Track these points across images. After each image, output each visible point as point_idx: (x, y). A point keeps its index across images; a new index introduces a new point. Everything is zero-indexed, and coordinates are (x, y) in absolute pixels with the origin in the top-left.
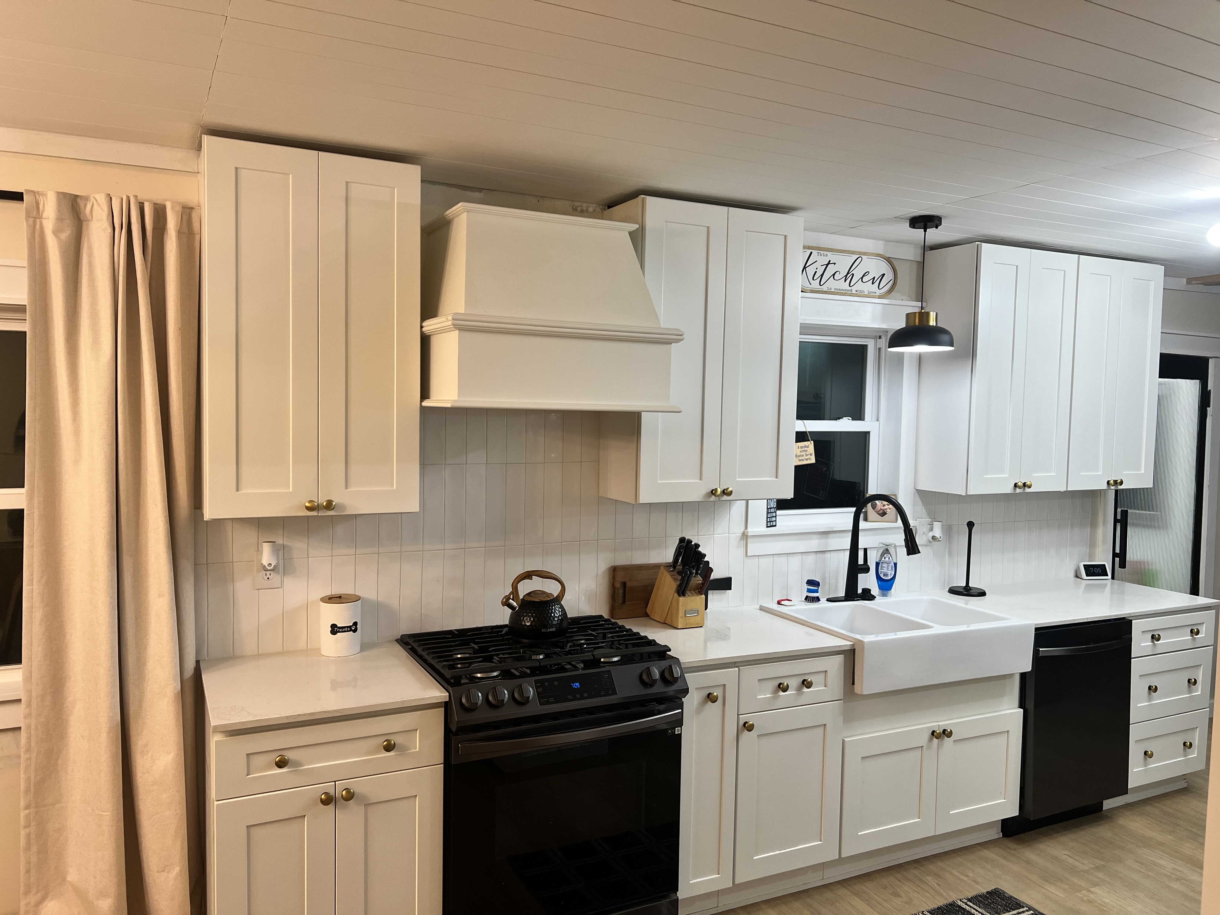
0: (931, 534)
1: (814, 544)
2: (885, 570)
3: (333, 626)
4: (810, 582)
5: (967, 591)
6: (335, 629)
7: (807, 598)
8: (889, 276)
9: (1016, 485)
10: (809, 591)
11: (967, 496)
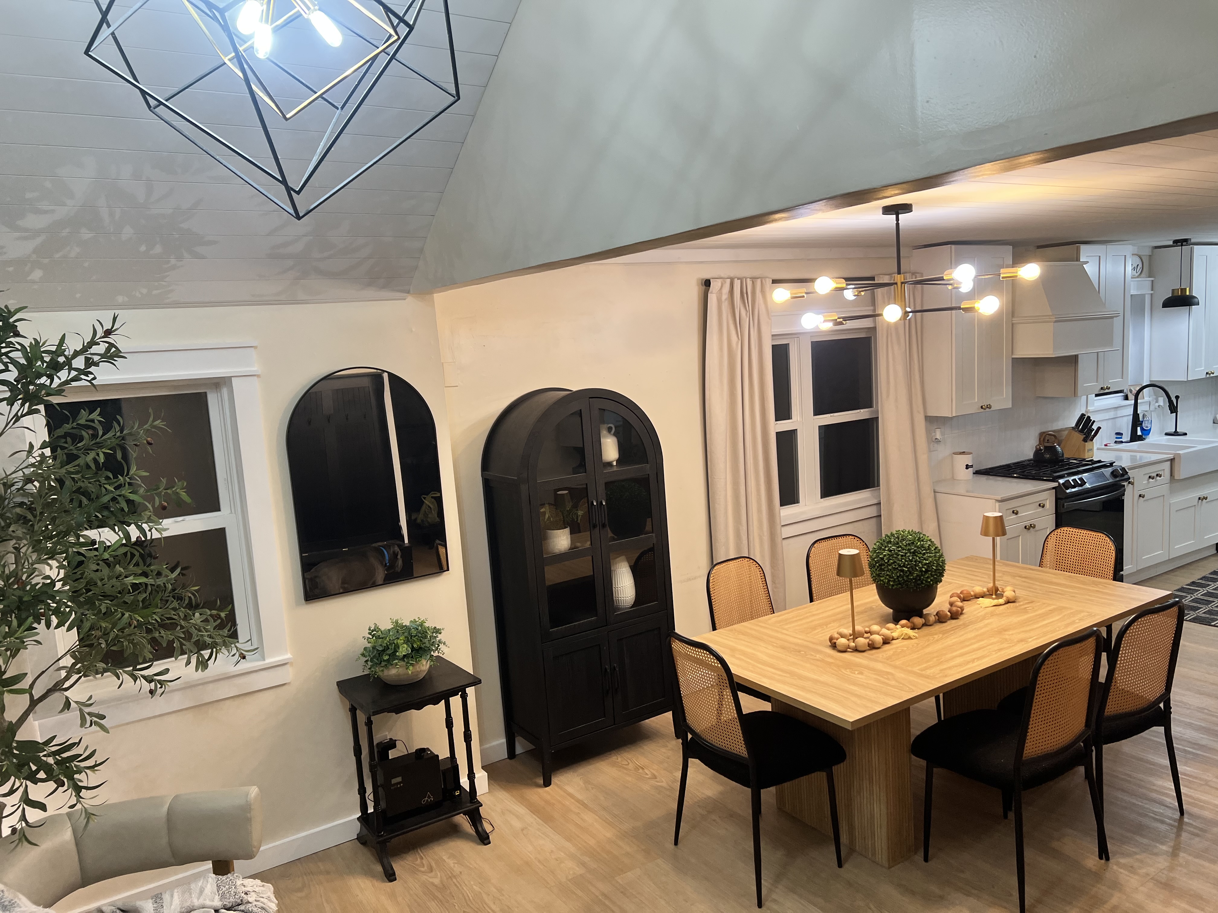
0: (1157, 404)
1: (1111, 414)
2: (1146, 425)
3: (967, 465)
4: (1117, 434)
5: (1176, 433)
6: (967, 467)
7: (1116, 442)
8: (1140, 266)
9: (1207, 373)
10: (1117, 438)
11: (1188, 381)
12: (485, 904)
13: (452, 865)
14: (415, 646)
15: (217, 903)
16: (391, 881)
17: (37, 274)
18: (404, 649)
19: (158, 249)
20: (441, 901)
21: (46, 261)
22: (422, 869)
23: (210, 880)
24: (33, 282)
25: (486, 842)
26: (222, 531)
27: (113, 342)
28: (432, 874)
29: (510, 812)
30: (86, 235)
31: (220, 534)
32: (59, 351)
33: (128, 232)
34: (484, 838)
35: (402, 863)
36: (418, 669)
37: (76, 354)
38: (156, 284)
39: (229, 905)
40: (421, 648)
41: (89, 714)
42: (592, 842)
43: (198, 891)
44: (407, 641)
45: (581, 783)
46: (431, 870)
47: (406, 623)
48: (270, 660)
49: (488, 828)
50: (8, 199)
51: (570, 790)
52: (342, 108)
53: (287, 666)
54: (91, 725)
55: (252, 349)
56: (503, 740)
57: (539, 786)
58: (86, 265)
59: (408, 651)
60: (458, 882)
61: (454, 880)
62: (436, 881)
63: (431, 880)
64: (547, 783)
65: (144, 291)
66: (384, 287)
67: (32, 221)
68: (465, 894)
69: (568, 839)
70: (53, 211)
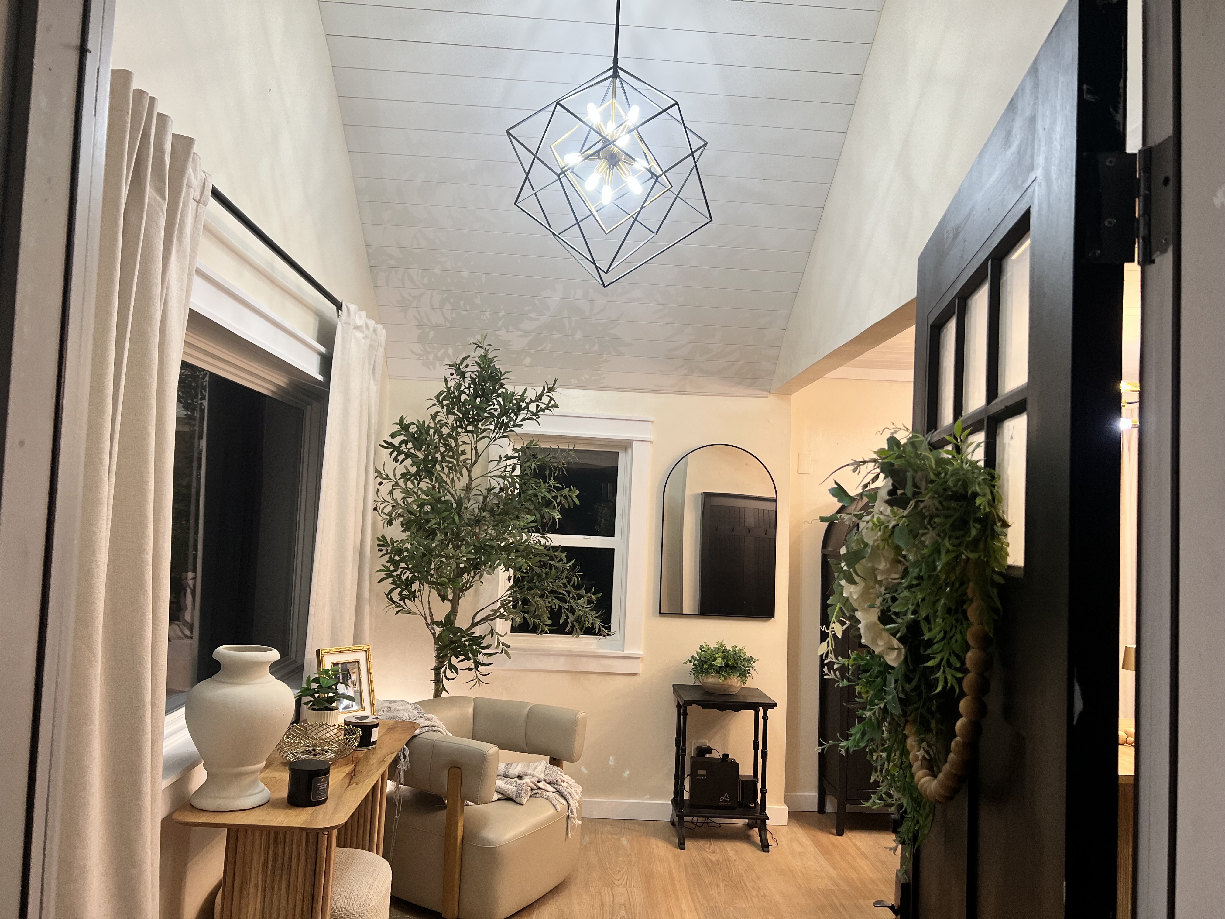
12: (743, 881)
13: (731, 854)
14: (729, 663)
15: (542, 776)
16: (681, 849)
17: (528, 360)
18: (719, 662)
19: (596, 348)
20: (710, 870)
21: (533, 352)
22: (708, 850)
23: (542, 764)
24: (525, 365)
25: (765, 849)
26: (612, 550)
27: (551, 396)
28: (714, 855)
29: (797, 840)
30: (556, 336)
31: (611, 552)
32: (522, 399)
33: (579, 334)
34: (765, 847)
35: (696, 843)
36: (729, 683)
37: (531, 401)
38: (595, 372)
39: (549, 781)
40: (734, 667)
41: (502, 643)
42: (854, 876)
43: (533, 768)
44: (724, 657)
45: (871, 843)
46: (714, 852)
47: (729, 647)
48: (628, 652)
49: (771, 842)
50: (515, 310)
51: (858, 843)
52: (657, 232)
53: (639, 660)
54: (502, 652)
55: (650, 423)
56: (816, 794)
57: (833, 834)
58: (554, 356)
59: (722, 664)
60: (730, 865)
61: (728, 862)
62: (714, 859)
63: (710, 857)
64: (840, 834)
65: (587, 377)
66: (751, 385)
67: (528, 325)
68: (731, 871)
69: (834, 868)
70: (538, 319)
